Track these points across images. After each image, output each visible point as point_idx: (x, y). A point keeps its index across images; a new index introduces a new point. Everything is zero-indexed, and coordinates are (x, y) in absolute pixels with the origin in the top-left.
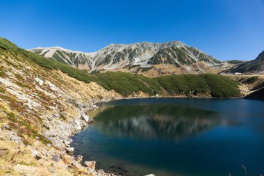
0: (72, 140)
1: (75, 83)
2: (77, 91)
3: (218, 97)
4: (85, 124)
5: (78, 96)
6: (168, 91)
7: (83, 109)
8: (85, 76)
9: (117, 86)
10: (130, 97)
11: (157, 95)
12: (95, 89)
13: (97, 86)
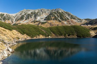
0: (2, 63)
1: (4, 30)
2: (5, 35)
3: (80, 37)
4: (10, 53)
5: (6, 38)
6: (55, 34)
7: (8, 45)
8: (10, 27)
9: (28, 32)
10: (35, 38)
11: (50, 37)
12: (15, 34)
13: (17, 32)
